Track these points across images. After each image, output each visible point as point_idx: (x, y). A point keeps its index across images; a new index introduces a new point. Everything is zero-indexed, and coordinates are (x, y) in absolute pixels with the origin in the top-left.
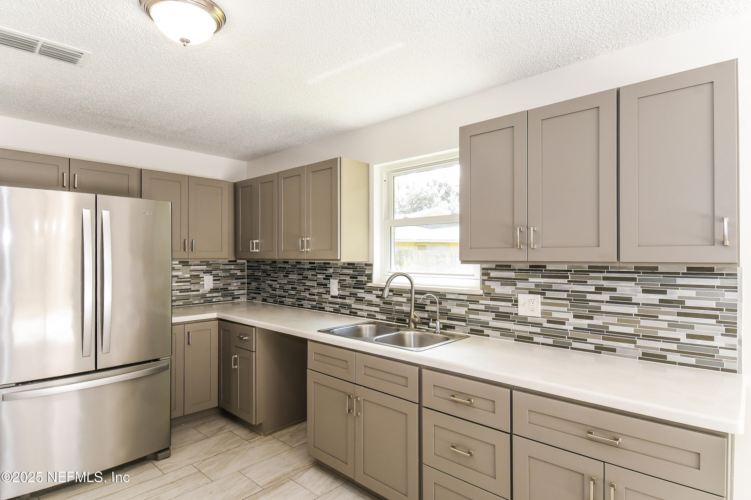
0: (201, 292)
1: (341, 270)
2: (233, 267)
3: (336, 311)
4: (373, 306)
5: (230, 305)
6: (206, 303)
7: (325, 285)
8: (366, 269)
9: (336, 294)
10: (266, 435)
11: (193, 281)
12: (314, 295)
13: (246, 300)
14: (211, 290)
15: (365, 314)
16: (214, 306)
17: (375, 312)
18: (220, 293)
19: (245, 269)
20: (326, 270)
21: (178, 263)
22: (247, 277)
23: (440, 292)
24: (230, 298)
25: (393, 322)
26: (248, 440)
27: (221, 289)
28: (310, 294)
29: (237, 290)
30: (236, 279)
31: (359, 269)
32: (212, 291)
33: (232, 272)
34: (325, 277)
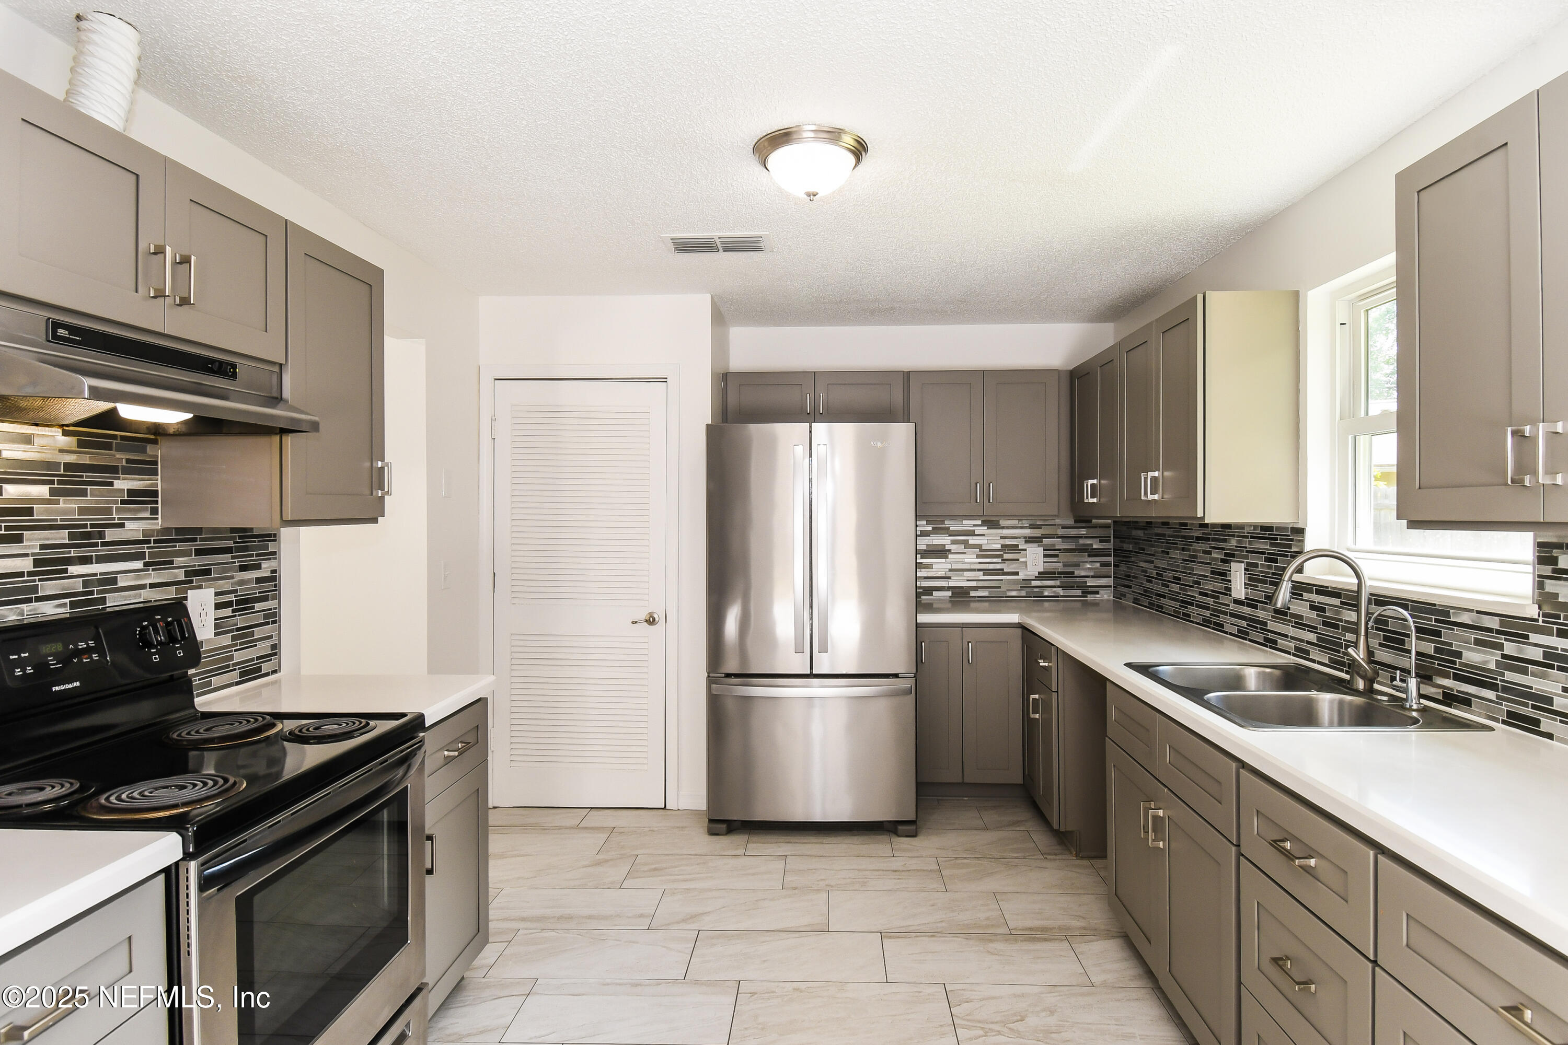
0: (1022, 576)
1: (1250, 543)
2: (1083, 532)
3: (1242, 634)
4: (1305, 630)
5: (1079, 605)
6: (1030, 597)
7: (1224, 574)
8: (1292, 540)
9: (1242, 597)
10: (1082, 858)
11: (1006, 556)
12: (1206, 595)
13: (1112, 598)
14: (1039, 573)
15: (1292, 645)
16: (1046, 604)
17: (1308, 642)
18: (1057, 580)
19: (1110, 537)
20: (1225, 541)
21: (979, 522)
22: (1114, 552)
23: (1437, 603)
24: (1079, 592)
25: (1342, 671)
26: (1045, 854)
27: (1059, 573)
28: (1201, 594)
29: (1092, 577)
30: (1089, 556)
31: (1281, 539)
32: (1042, 576)
33: (1082, 541)
34: (1223, 557)
